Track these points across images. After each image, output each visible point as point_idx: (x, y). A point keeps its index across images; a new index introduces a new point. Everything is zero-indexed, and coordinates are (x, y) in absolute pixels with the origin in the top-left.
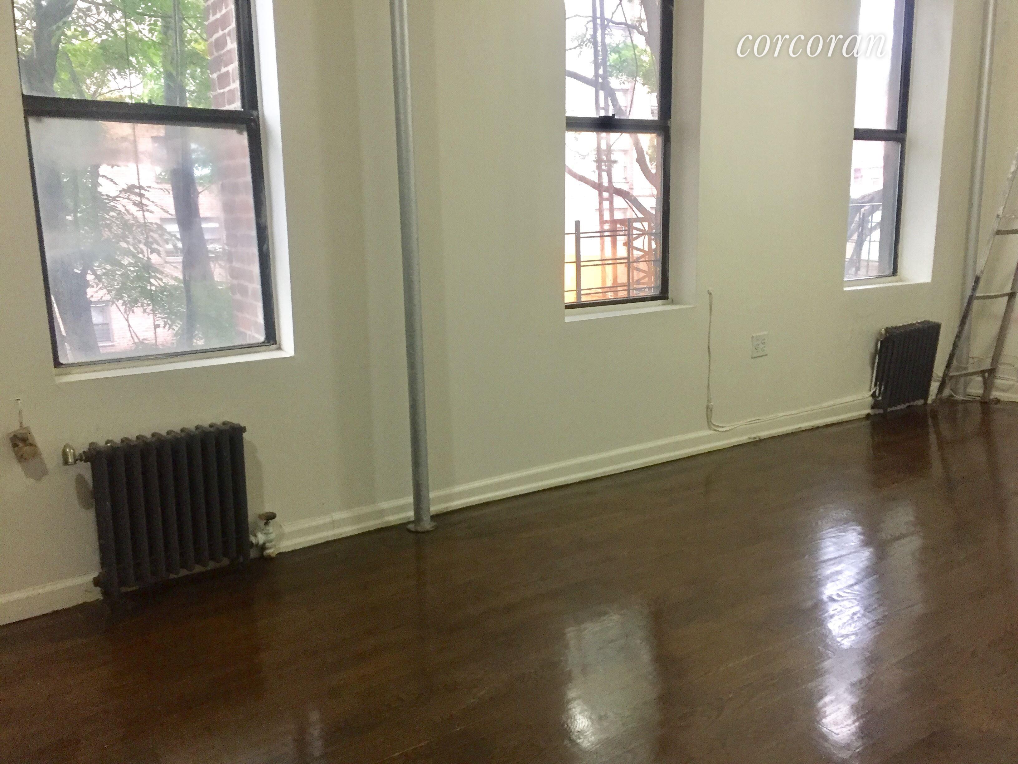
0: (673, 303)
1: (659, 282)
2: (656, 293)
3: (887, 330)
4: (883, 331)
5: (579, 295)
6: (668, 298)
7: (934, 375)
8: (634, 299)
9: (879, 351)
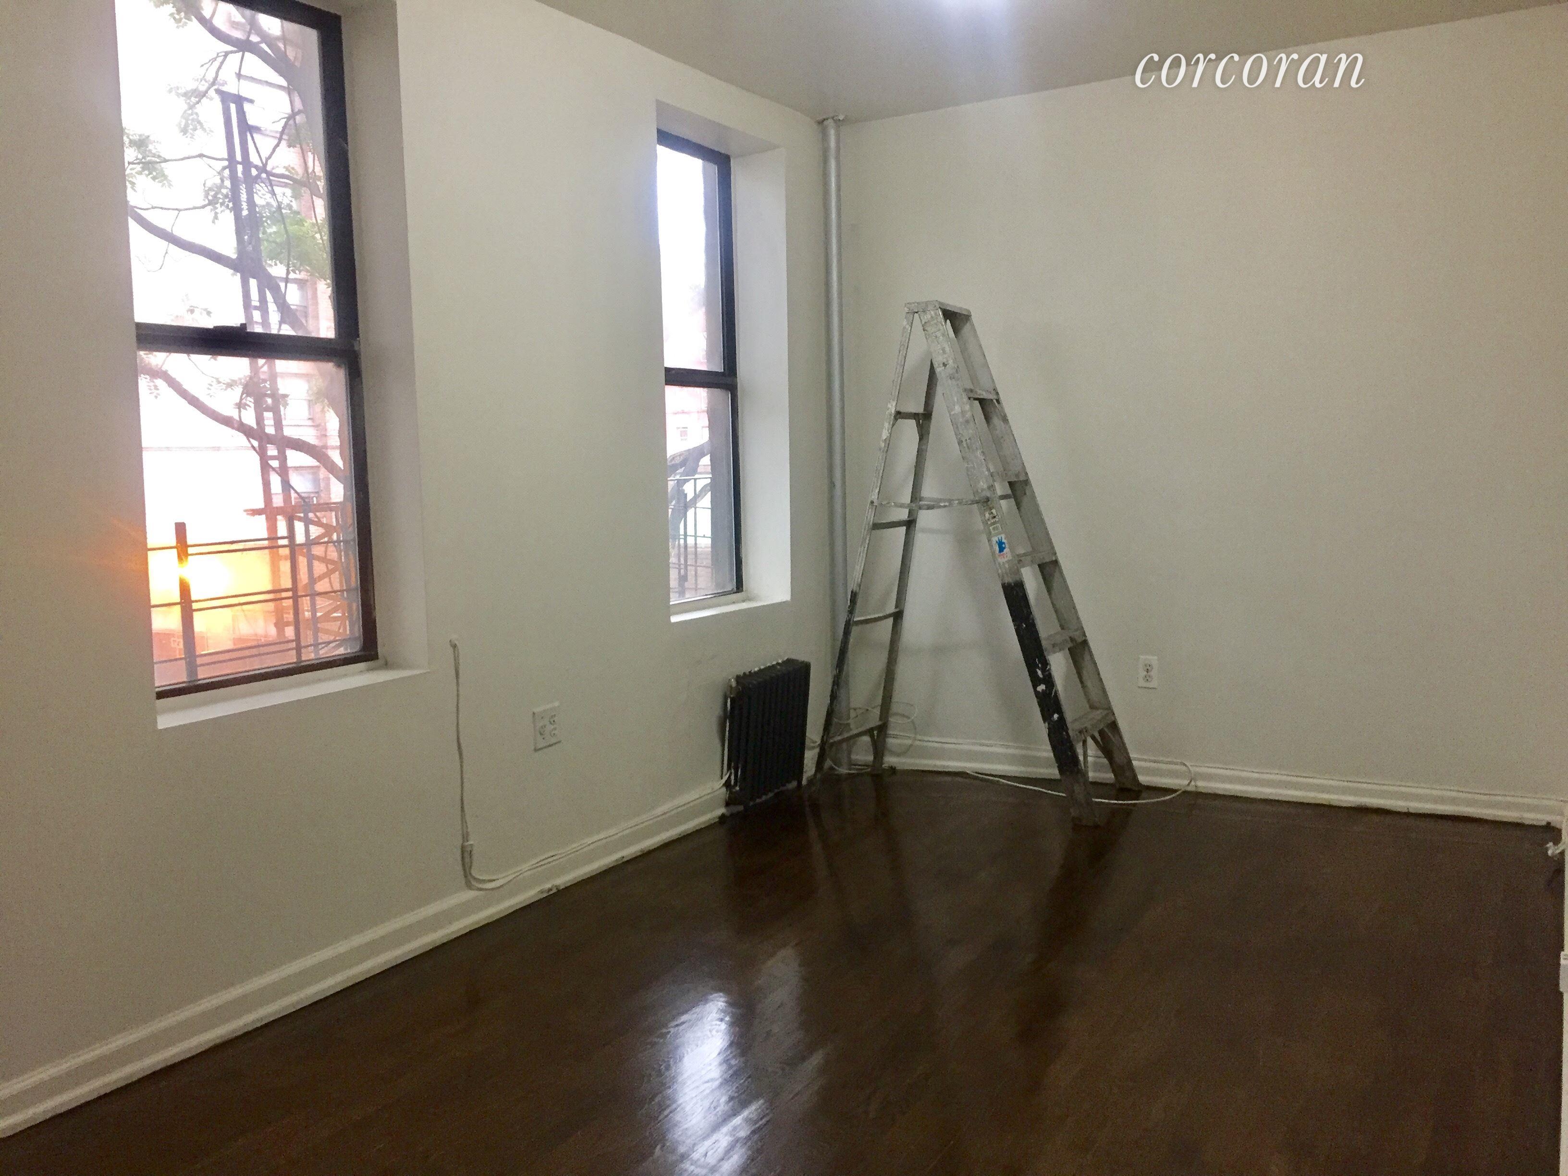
0: (387, 666)
1: (358, 631)
2: (354, 651)
3: (738, 678)
4: (734, 683)
5: (192, 667)
6: (377, 658)
7: (808, 743)
8: (309, 666)
9: (729, 714)
